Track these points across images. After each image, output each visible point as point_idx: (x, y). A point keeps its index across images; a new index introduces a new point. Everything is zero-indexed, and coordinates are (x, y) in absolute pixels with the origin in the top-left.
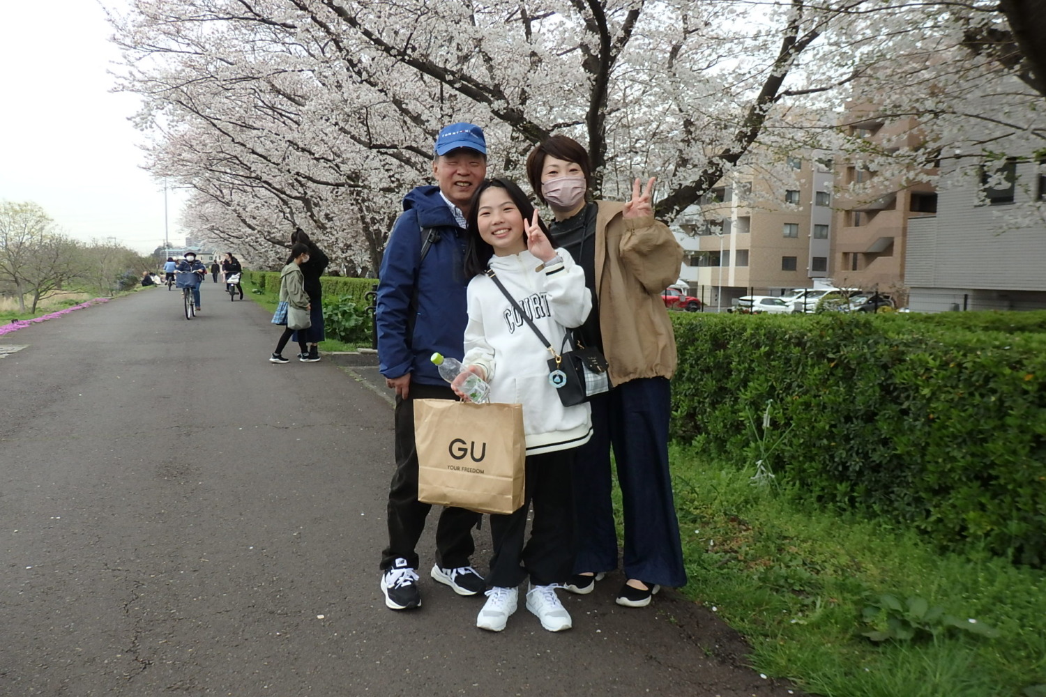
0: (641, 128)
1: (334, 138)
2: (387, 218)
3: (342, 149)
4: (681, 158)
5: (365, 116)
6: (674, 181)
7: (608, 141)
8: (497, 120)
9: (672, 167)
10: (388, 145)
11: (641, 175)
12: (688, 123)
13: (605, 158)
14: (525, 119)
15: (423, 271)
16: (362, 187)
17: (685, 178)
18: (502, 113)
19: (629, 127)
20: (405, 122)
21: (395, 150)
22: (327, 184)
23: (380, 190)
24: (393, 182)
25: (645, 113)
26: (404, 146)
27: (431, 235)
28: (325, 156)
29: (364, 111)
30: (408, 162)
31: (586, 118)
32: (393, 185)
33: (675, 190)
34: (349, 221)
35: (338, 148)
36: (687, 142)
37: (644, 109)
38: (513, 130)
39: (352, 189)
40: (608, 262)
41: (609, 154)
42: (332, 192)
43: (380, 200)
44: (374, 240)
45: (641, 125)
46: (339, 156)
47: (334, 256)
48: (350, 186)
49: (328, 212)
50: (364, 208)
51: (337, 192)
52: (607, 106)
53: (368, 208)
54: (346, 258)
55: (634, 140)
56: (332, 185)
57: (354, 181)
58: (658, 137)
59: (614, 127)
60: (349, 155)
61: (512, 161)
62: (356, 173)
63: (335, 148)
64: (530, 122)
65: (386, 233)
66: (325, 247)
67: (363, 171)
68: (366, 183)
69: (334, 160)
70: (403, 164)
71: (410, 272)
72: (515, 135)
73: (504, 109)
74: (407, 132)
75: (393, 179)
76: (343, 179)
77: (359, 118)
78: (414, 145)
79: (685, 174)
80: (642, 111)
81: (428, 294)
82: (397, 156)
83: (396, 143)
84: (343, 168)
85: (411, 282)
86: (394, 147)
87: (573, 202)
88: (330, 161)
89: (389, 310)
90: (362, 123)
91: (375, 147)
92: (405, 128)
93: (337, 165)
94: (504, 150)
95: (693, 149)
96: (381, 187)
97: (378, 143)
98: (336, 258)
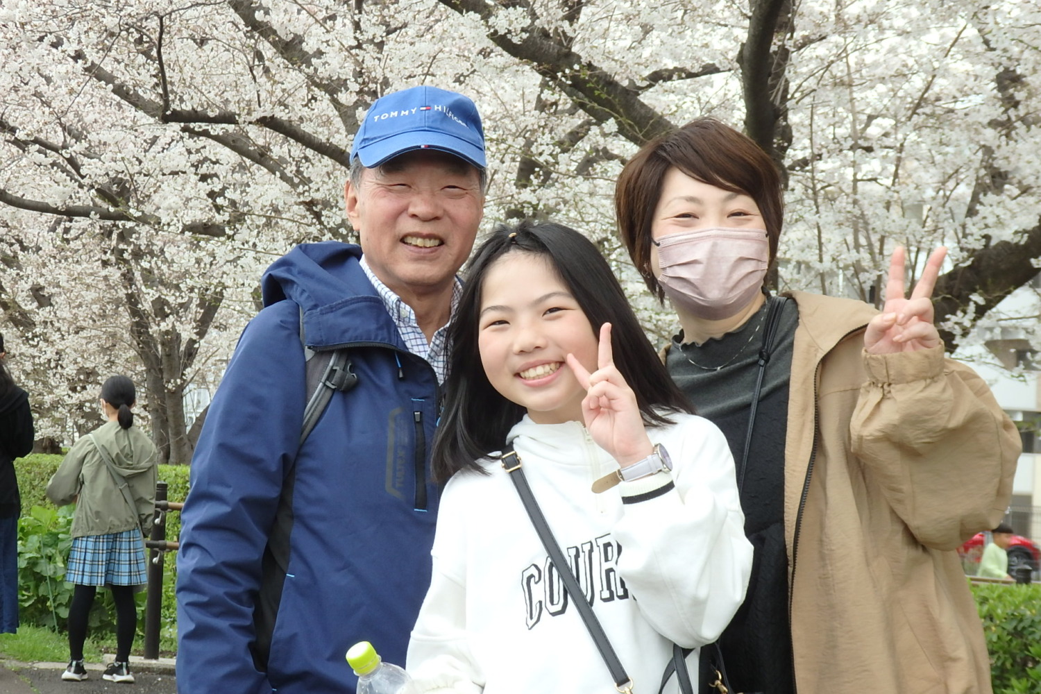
0: (881, 88)
1: (71, 92)
2: (196, 301)
3: (88, 119)
4: (989, 167)
5: (155, 37)
6: (971, 229)
7: (794, 118)
8: (501, 57)
9: (964, 191)
10: (211, 114)
11: (881, 210)
12: (1008, 80)
13: (787, 163)
14: (578, 58)
15: (309, 463)
16: (137, 219)
17: (1000, 223)
18: (516, 40)
19: (850, 85)
20: (259, 55)
21: (231, 128)
22: (43, 208)
23: (186, 228)
24: (218, 209)
25: (892, 50)
26: (256, 116)
27: (333, 371)
28: (42, 136)
29: (153, 23)
30: (261, 157)
31: (740, 59)
32: (219, 218)
33: (972, 252)
34: (96, 308)
35: (77, 114)
36: (1004, 126)
37: (891, 39)
38: (544, 85)
39: (109, 223)
40: (819, 459)
41: (796, 152)
42: (53, 229)
43: (181, 256)
44: (159, 361)
45: (882, 80)
46: (78, 138)
47: (48, 399)
48: (105, 216)
49: (41, 281)
50: (137, 275)
51: (67, 231)
52: (793, 30)
53: (147, 275)
54: (80, 406)
55: (864, 118)
56: (55, 211)
57: (116, 205)
58: (928, 110)
59: (812, 83)
60: (105, 136)
61: (536, 164)
62: (120, 182)
63: (71, 115)
64: (590, 66)
65: (192, 342)
66: (27, 374)
67: (140, 179)
68: (148, 208)
69: (65, 147)
70: (248, 162)
71: (274, 466)
72: (547, 95)
73: (523, 30)
74: (262, 80)
75: (220, 201)
76: (86, 198)
77: (139, 41)
78: (281, 114)
79: (999, 211)
80: (886, 45)
81: (319, 526)
82: (235, 143)
83: (232, 108)
84: (90, 168)
85: (273, 492)
86: (229, 118)
87: (734, 296)
88: (55, 149)
89: (211, 563)
90: (147, 54)
91: (177, 117)
92: (258, 71)
93: (71, 161)
94: (515, 136)
95: (1020, 145)
96: (188, 220)
97: (187, 107)
98: (55, 406)
